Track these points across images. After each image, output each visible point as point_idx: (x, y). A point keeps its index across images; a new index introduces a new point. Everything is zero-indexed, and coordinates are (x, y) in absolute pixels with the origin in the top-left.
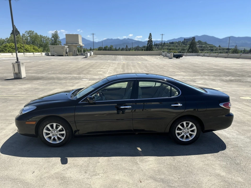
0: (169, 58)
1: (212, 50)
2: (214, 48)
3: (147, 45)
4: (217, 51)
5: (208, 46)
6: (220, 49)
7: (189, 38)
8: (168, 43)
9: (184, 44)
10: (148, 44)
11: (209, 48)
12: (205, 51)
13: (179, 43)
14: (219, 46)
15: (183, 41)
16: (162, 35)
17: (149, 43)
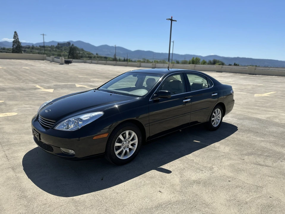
0: (59, 64)
1: (90, 58)
2: (92, 55)
3: (13, 47)
4: (95, 58)
5: (86, 54)
6: (98, 57)
7: (63, 43)
8: (38, 46)
9: (58, 49)
10: (13, 45)
11: (87, 55)
12: (83, 58)
13: (52, 47)
14: (97, 54)
15: (57, 45)
16: (43, 36)
17: (15, 44)
